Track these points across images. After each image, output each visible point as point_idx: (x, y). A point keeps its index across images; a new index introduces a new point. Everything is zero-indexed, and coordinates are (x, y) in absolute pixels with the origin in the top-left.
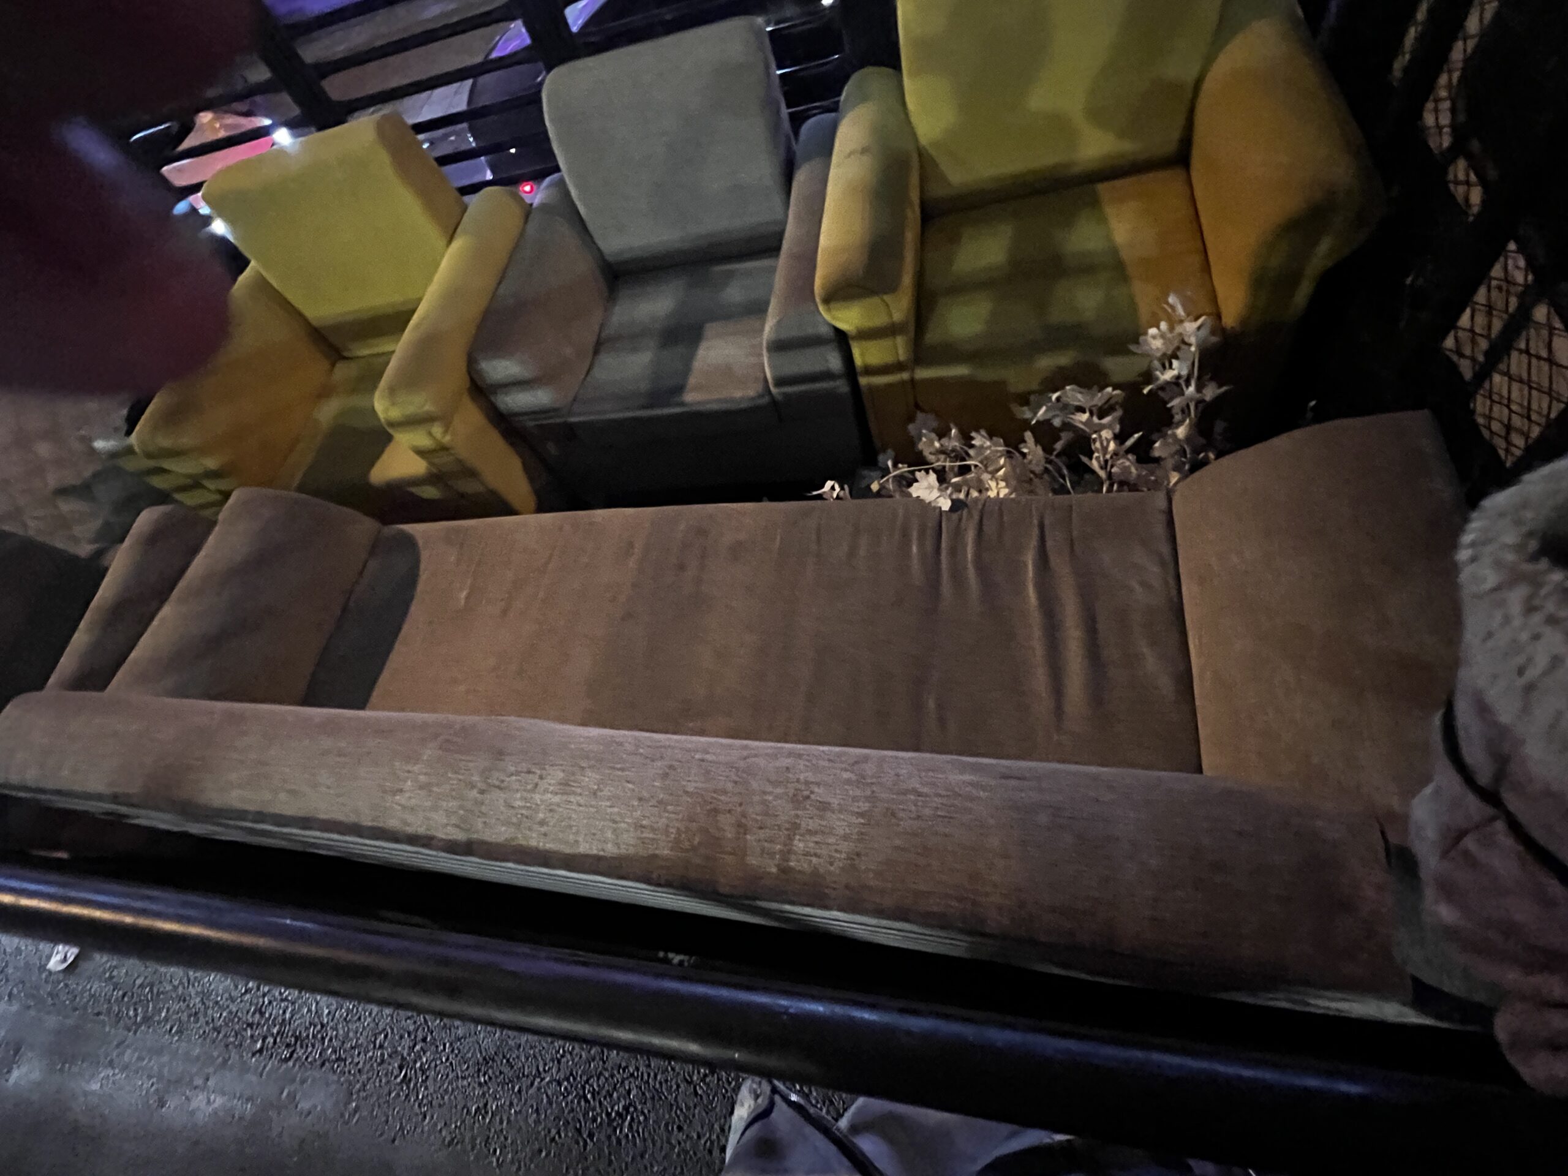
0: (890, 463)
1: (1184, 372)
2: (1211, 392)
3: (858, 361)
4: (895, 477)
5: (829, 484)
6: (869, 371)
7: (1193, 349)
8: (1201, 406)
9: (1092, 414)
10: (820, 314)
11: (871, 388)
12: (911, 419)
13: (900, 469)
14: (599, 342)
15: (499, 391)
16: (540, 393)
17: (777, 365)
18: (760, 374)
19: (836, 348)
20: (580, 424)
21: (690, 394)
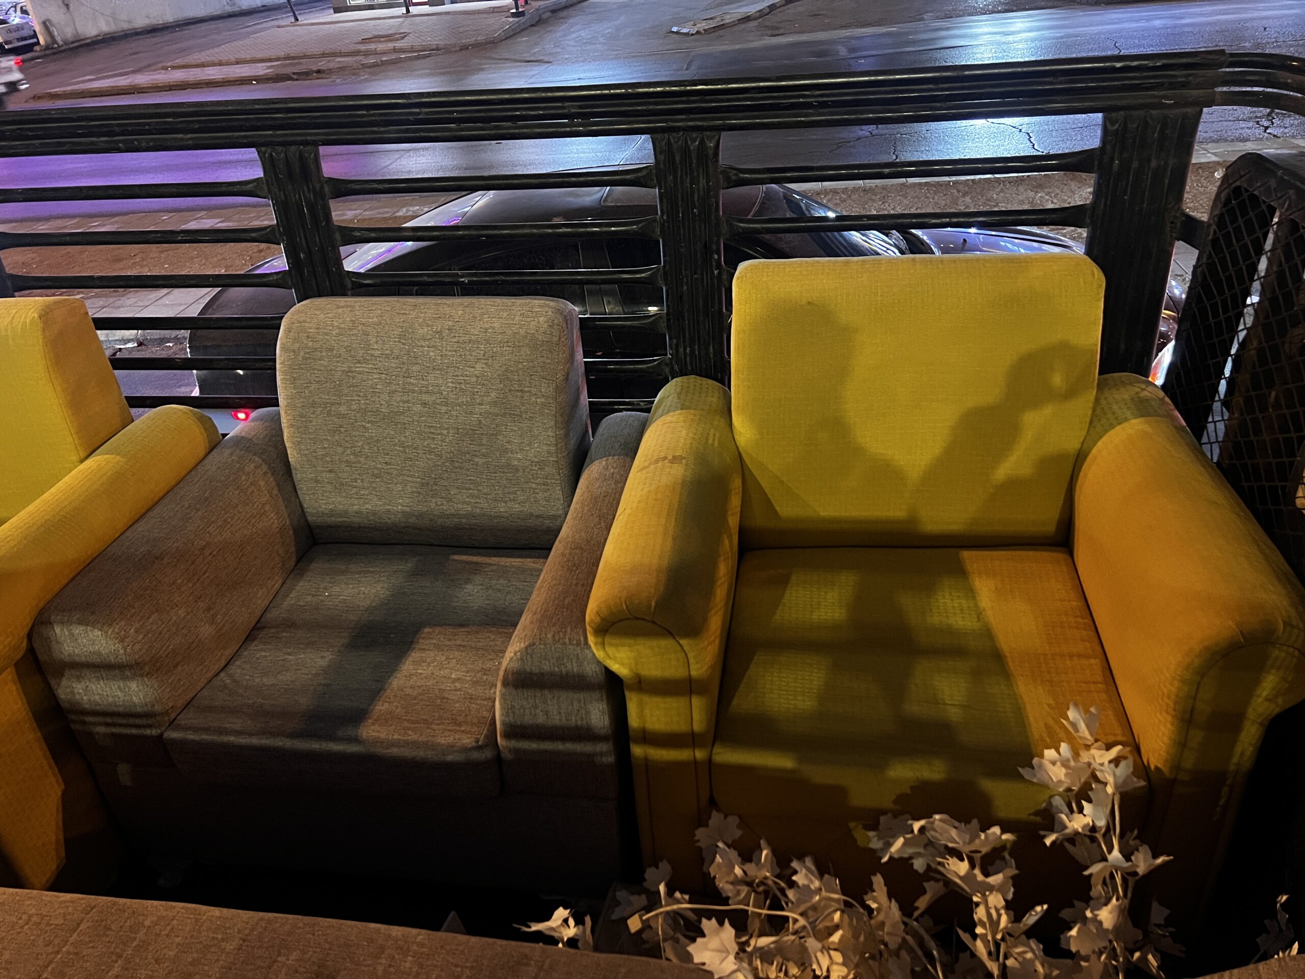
1: (1101, 823)
2: (1143, 862)
3: (634, 720)
4: (668, 913)
5: (561, 913)
6: (649, 738)
7: (1110, 790)
8: (1131, 881)
9: (972, 866)
10: (589, 647)
11: (647, 761)
13: (678, 902)
14: (259, 625)
15: (67, 673)
16: (134, 685)
17: (513, 707)
18: (485, 714)
19: (604, 697)
20: (182, 743)
21: (372, 727)
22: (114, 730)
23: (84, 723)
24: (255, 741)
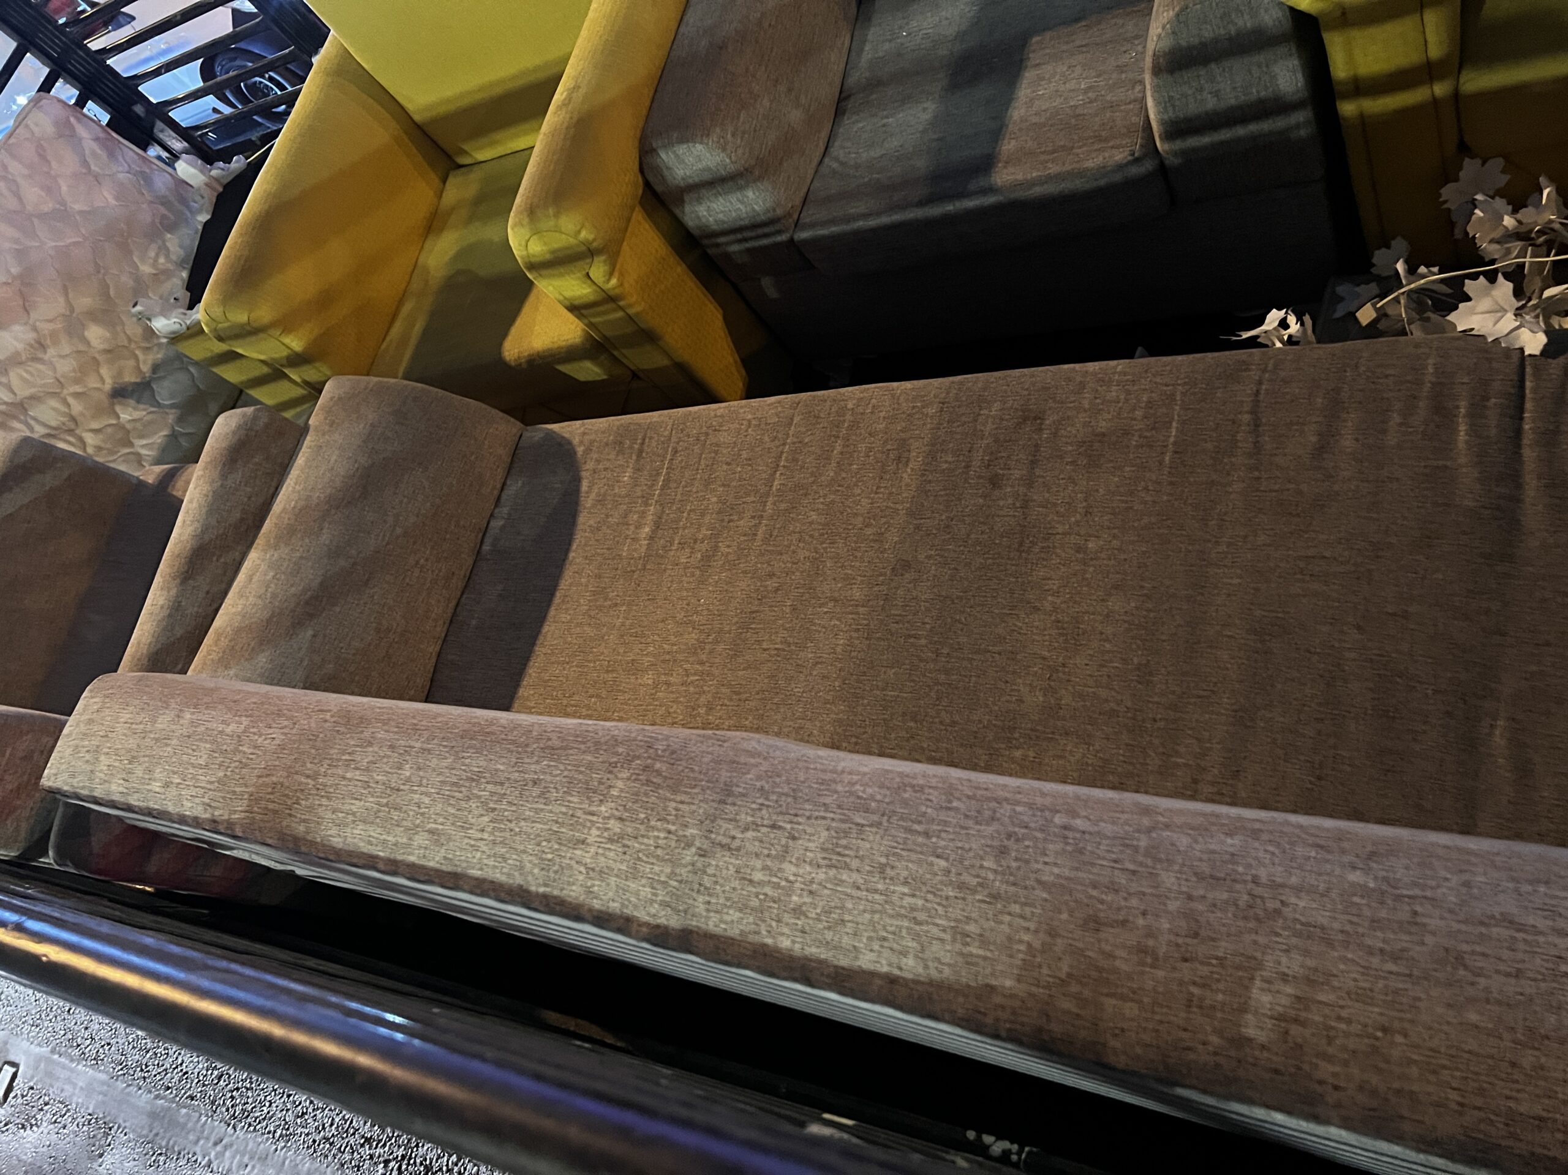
0: (1400, 267)
3: (1340, 68)
4: (1411, 291)
5: (1274, 316)
6: (1360, 88)
11: (1363, 119)
12: (1449, 175)
13: (1423, 276)
14: (843, 95)
15: (687, 198)
16: (750, 194)
17: (1171, 98)
18: (1134, 119)
19: (1294, 50)
20: (815, 242)
21: (1005, 171)
22: (748, 245)
23: (718, 245)
24: (885, 220)
